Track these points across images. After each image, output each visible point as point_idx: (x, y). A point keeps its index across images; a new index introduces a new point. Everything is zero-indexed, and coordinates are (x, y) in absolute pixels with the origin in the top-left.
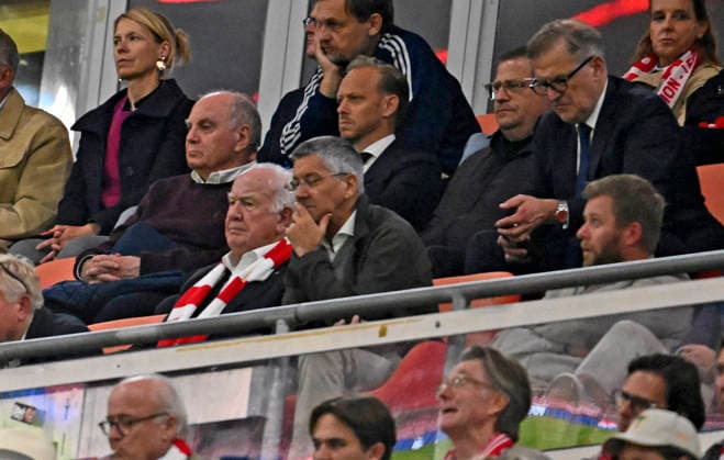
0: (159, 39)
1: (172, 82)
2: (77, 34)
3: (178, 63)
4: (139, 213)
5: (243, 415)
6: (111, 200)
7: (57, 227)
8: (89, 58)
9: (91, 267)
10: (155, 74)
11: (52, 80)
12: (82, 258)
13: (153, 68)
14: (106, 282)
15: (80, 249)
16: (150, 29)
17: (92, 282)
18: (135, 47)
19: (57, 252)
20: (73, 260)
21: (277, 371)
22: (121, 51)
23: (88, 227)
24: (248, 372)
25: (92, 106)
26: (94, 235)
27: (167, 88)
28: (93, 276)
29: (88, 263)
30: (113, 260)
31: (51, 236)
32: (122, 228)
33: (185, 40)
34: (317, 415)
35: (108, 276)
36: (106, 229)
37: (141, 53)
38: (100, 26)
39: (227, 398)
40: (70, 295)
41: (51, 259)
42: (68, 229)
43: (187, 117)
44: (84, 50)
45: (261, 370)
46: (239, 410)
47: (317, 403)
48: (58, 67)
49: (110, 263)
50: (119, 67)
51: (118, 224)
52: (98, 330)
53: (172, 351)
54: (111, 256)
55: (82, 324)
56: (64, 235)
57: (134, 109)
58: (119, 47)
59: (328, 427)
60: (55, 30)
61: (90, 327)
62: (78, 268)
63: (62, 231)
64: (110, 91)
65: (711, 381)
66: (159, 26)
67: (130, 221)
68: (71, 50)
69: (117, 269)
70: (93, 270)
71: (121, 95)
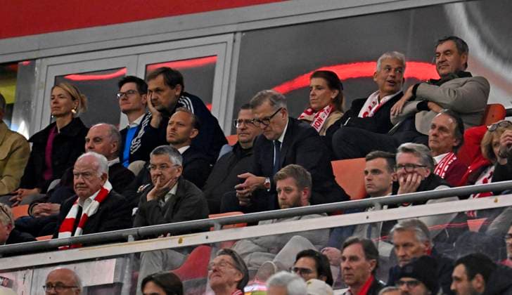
0: (73, 98)
1: (78, 118)
2: (30, 95)
5: (112, 281)
6: (47, 177)
7: (19, 190)
8: (36, 107)
9: (36, 209)
10: (70, 116)
11: (18, 119)
12: (32, 205)
13: (69, 112)
14: (44, 216)
15: (31, 201)
16: (70, 94)
17: (37, 217)
18: (62, 101)
19: (20, 202)
20: (28, 206)
21: (128, 260)
22: (55, 103)
23: (35, 190)
24: (114, 260)
25: (37, 130)
27: (76, 122)
28: (38, 214)
29: (36, 207)
30: (47, 206)
31: (17, 194)
32: (52, 191)
33: (86, 100)
34: (145, 282)
35: (45, 214)
36: (44, 190)
37: (65, 105)
38: (42, 91)
39: (104, 273)
40: (26, 223)
41: (17, 205)
42: (25, 190)
43: (86, 135)
44: (33, 103)
45: (121, 259)
46: (110, 279)
48: (21, 111)
49: (45, 207)
50: (53, 111)
51: (49, 189)
52: (41, 240)
53: (76, 250)
54: (47, 204)
56: (23, 194)
57: (59, 132)
58: (53, 101)
59: (151, 289)
60: (19, 94)
61: (37, 238)
62: (30, 209)
63: (22, 191)
64: (46, 124)
66: (73, 92)
67: (56, 187)
68: (27, 103)
69: (50, 210)
70: (38, 211)
71: (53, 125)
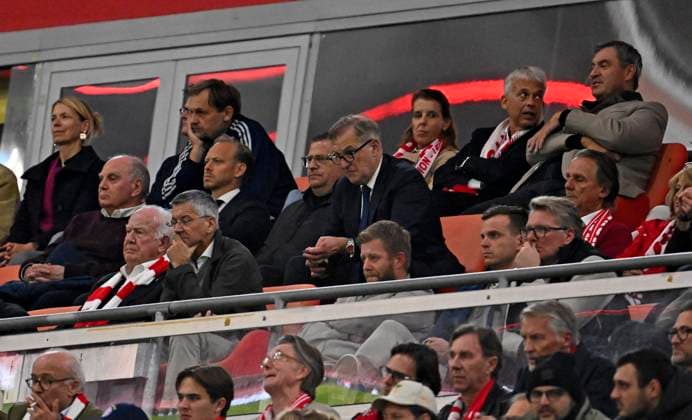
0: (82, 119)
1: (90, 147)
2: (25, 113)
3: (95, 136)
4: (64, 235)
5: (131, 376)
6: (46, 227)
7: (8, 244)
8: (34, 130)
9: (31, 272)
11: (8, 143)
12: (25, 265)
13: (76, 138)
14: (40, 282)
15: (23, 259)
16: (77, 112)
17: (31, 282)
18: (66, 123)
19: (8, 260)
20: (19, 267)
21: (155, 346)
22: (56, 125)
23: (29, 245)
24: (135, 346)
25: (35, 162)
26: (33, 251)
27: (87, 152)
28: (32, 278)
29: (30, 269)
30: (46, 267)
31: (4, 250)
32: (54, 245)
33: (100, 120)
34: (181, 377)
35: (42, 279)
36: (42, 245)
37: (71, 127)
38: (42, 109)
39: (123, 364)
40: (16, 291)
41: (4, 266)
42: (16, 245)
43: (100, 171)
44: (30, 124)
45: (144, 345)
46: (128, 372)
47: (182, 369)
48: (13, 135)
49: (43, 270)
50: (54, 137)
51: (50, 243)
52: (35, 315)
54: (45, 265)
55: (23, 310)
56: (14, 250)
57: (63, 165)
58: (55, 122)
59: (189, 385)
60: (11, 110)
61: (29, 312)
62: (22, 272)
63: (12, 247)
65: (445, 363)
66: (82, 110)
68: (22, 124)
69: (48, 274)
70: (32, 274)
71: (55, 156)
